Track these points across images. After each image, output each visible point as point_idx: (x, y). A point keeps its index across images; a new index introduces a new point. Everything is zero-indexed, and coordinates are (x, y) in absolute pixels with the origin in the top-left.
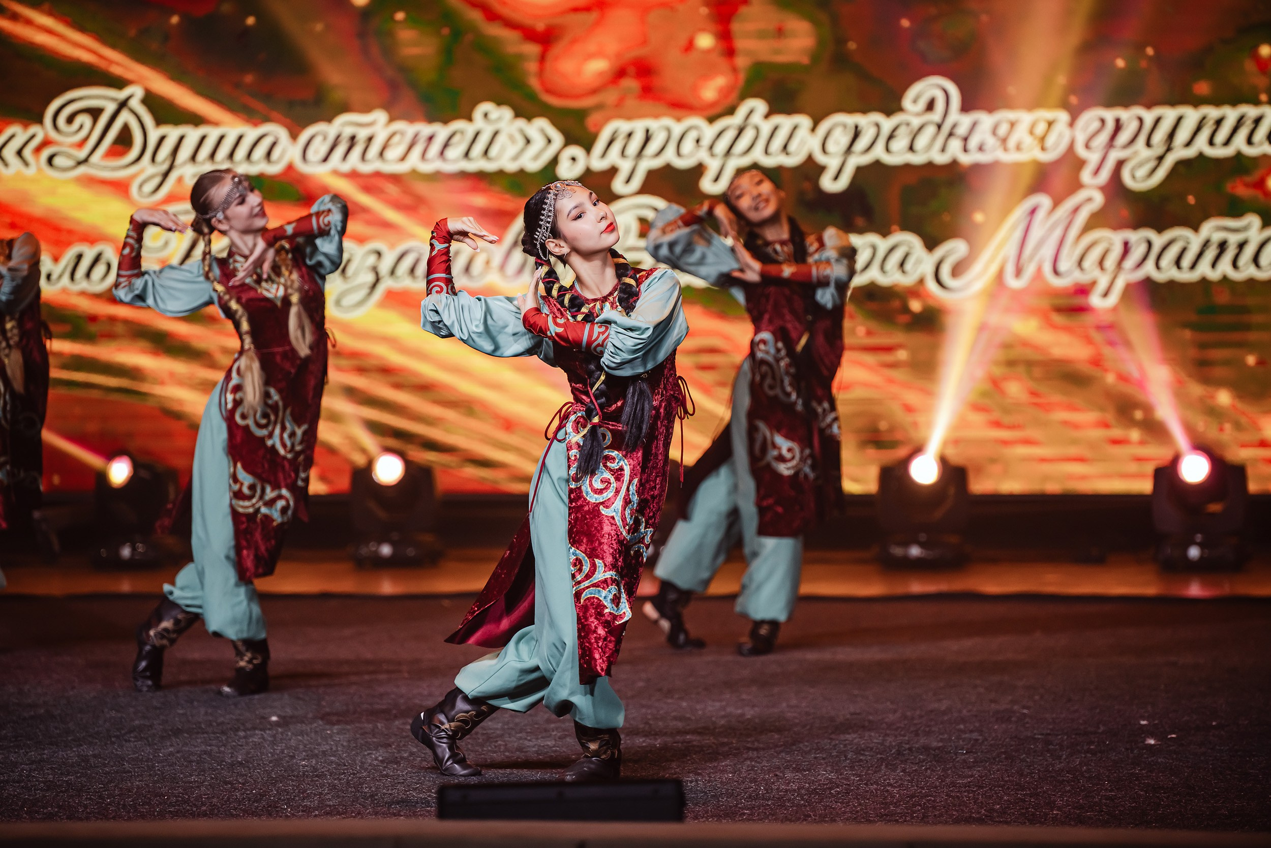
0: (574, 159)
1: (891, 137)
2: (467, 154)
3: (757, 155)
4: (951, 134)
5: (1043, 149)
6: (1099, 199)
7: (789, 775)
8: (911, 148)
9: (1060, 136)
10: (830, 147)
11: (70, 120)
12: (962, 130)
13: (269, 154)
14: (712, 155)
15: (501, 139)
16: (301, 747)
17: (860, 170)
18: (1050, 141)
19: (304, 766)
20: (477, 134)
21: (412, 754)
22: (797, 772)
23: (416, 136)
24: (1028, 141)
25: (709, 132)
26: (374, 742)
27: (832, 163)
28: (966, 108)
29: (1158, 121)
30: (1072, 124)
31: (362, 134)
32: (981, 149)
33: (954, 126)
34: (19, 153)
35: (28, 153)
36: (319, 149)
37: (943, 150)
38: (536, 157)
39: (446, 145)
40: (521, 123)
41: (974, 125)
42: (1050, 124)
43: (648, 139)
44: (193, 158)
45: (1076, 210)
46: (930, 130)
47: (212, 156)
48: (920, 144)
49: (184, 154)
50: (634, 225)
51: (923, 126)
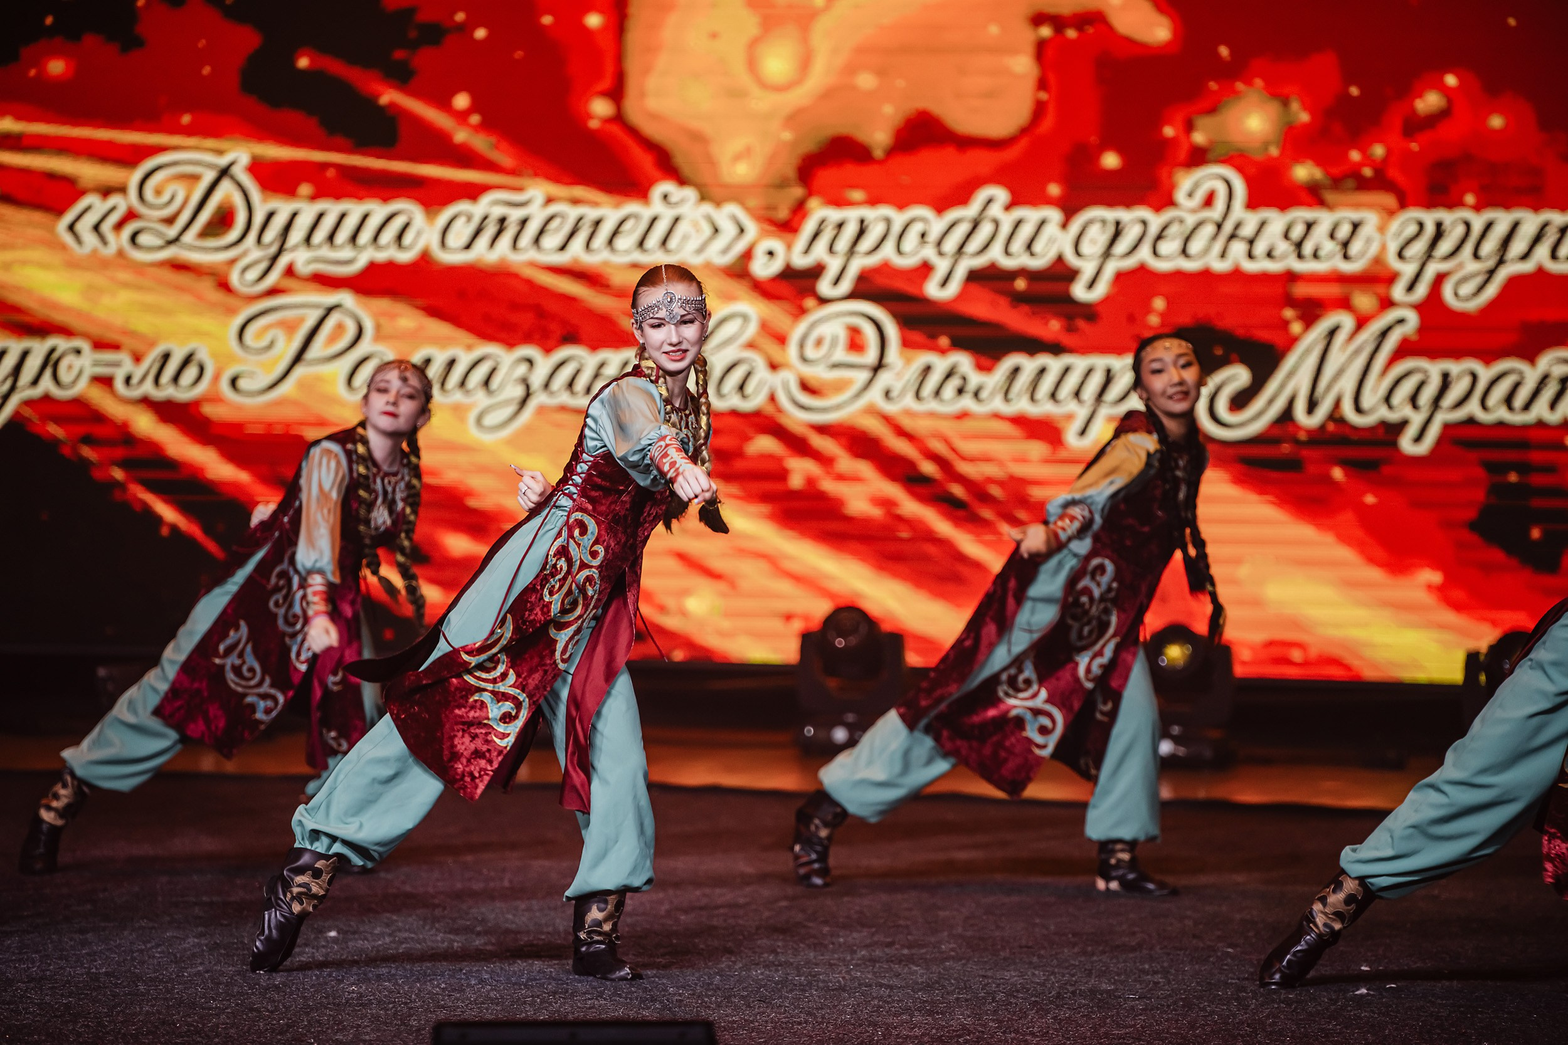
0: (771, 253)
1: (1159, 237)
2: (641, 244)
3: (996, 254)
4: (1233, 237)
5: (1346, 257)
6: (1413, 319)
8: (1184, 252)
9: (1369, 242)
10: (1086, 248)
11: (158, 192)
12: (1248, 231)
13: (400, 237)
14: (941, 254)
15: (682, 228)
17: (1120, 277)
18: (1355, 248)
20: (654, 220)
23: (580, 220)
24: (1329, 247)
25: (937, 225)
27: (1088, 269)
28: (1252, 204)
29: (1489, 226)
30: (1382, 229)
31: (515, 215)
32: (1269, 255)
33: (1238, 226)
34: (96, 228)
35: (106, 227)
36: (460, 233)
37: (1223, 255)
38: (725, 251)
39: (615, 233)
40: (707, 208)
41: (1263, 224)
42: (1356, 226)
43: (861, 232)
44: (308, 239)
45: (1384, 334)
46: (1209, 230)
47: (331, 237)
48: (1195, 247)
49: (297, 235)
50: (843, 336)
51: (1199, 225)
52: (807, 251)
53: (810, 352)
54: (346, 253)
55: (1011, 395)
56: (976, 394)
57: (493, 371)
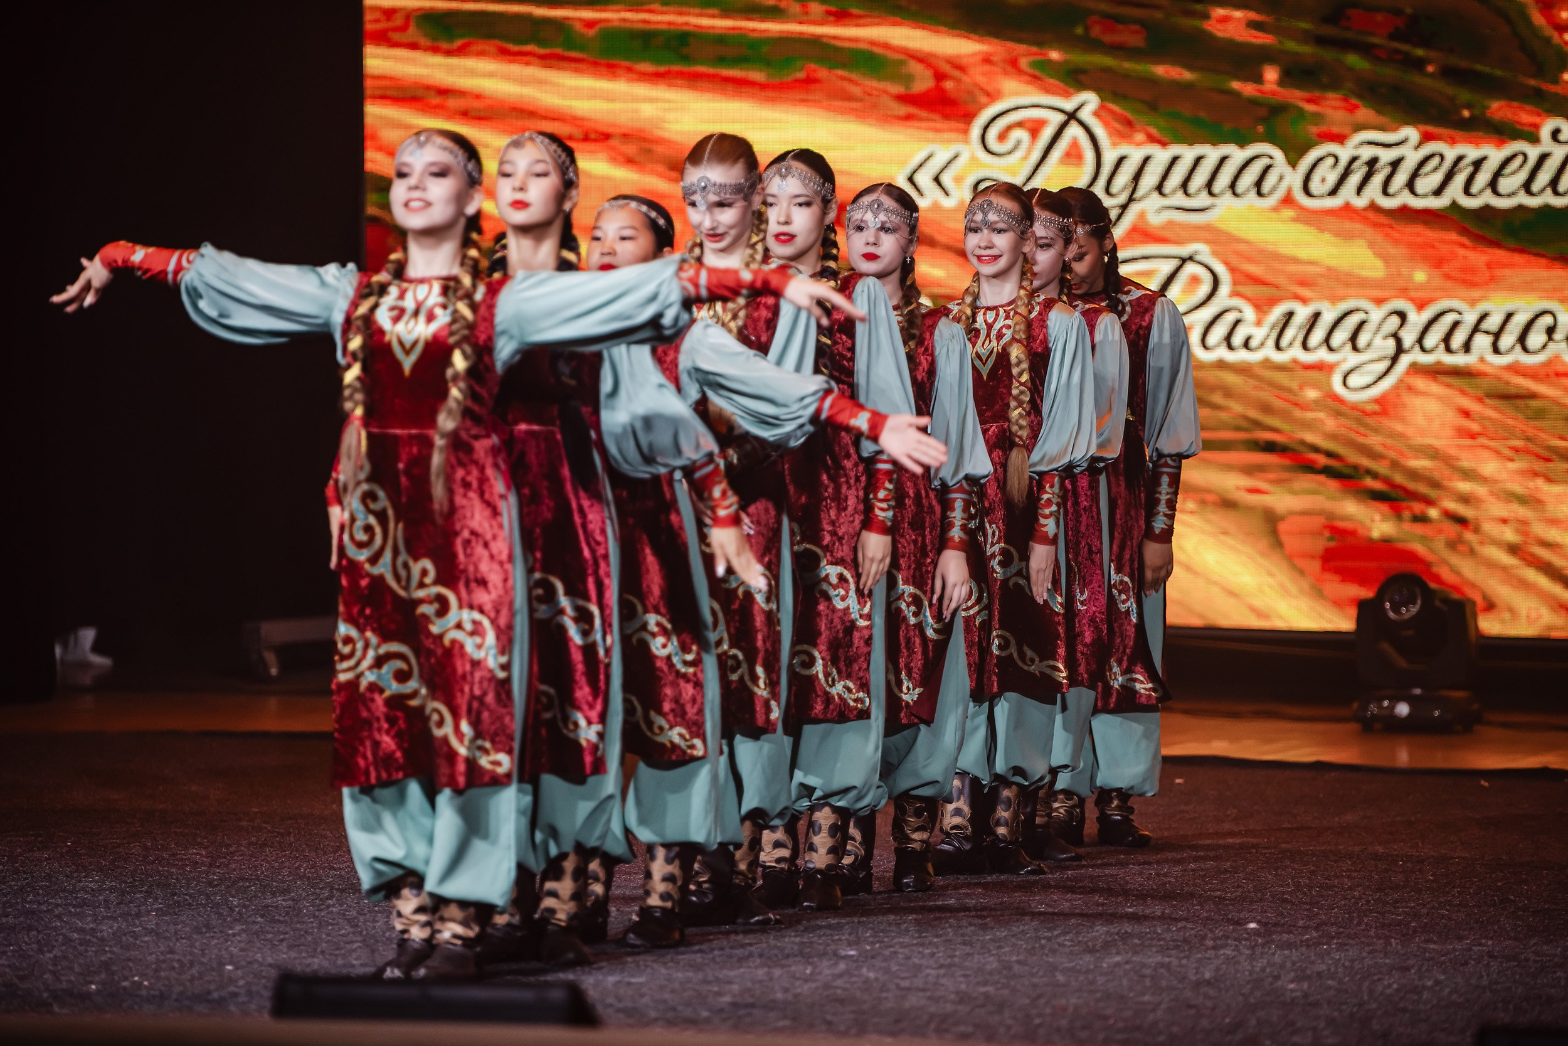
2: (1526, 185)
11: (1002, 136)
13: (1260, 182)
16: (1289, 964)
19: (1292, 991)
20: (1543, 158)
21: (1437, 982)
23: (1460, 159)
26: (1386, 964)
31: (1386, 157)
34: (938, 178)
35: (948, 177)
36: (1327, 175)
39: (1498, 174)
44: (1159, 188)
47: (1185, 185)
49: (1150, 179)
54: (1203, 200)
57: (1362, 324)
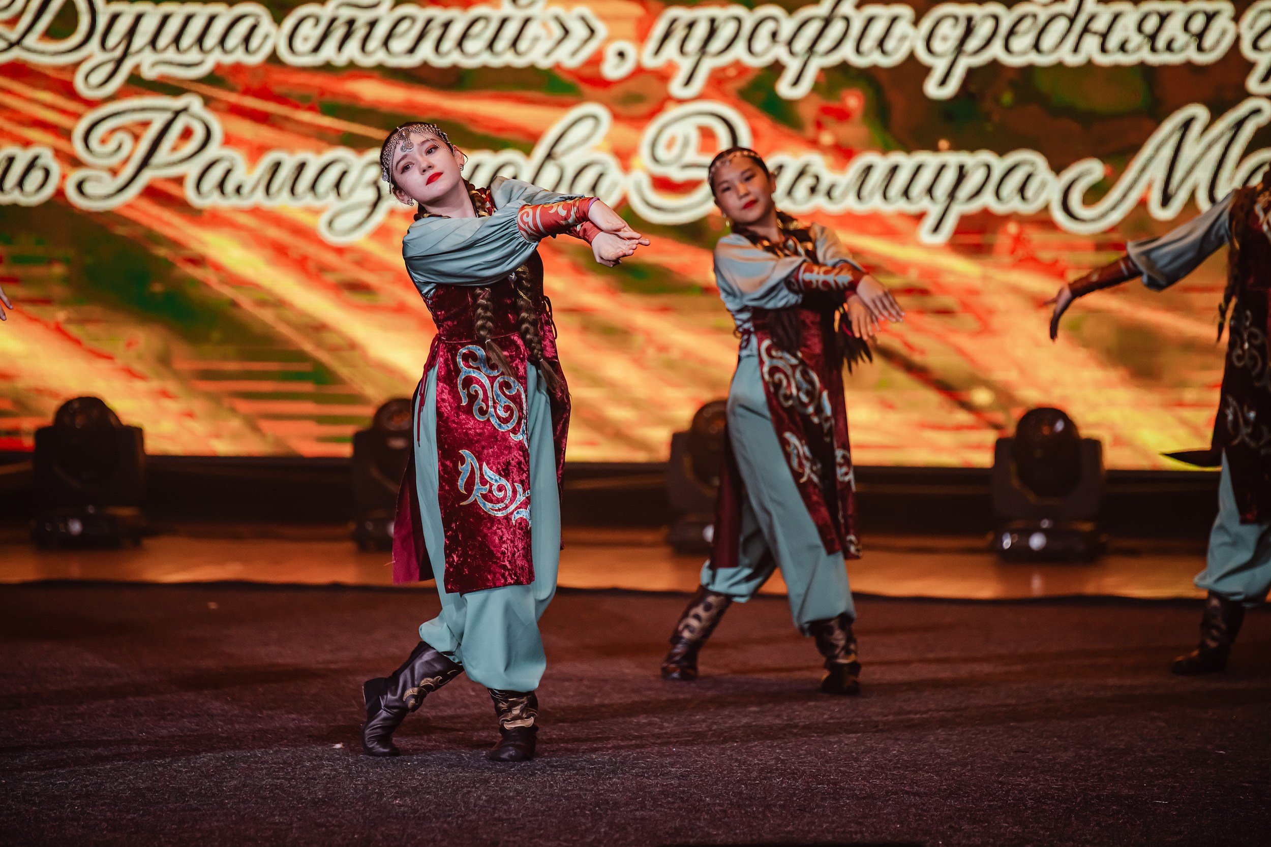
1: (1012, 32)
2: (491, 46)
3: (847, 52)
4: (1086, 30)
5: (1200, 49)
6: (1268, 109)
7: (966, 827)
8: (1036, 47)
9: (1223, 33)
10: (937, 45)
12: (1100, 25)
13: (247, 40)
14: (791, 53)
15: (532, 30)
17: (971, 72)
18: (1208, 41)
20: (504, 21)
22: (974, 823)
23: (429, 21)
24: (1182, 39)
25: (788, 24)
27: (940, 66)
30: (1237, 19)
31: (362, 17)
32: (1123, 48)
33: (1092, 18)
36: (308, 36)
37: (1076, 50)
38: (575, 53)
39: (464, 36)
40: (557, 10)
41: (1116, 17)
42: (1210, 18)
43: (712, 32)
44: (153, 43)
45: (1239, 125)
46: (1061, 25)
47: (177, 40)
48: (1048, 42)
49: (141, 39)
50: (695, 137)
51: (1052, 19)
52: (657, 52)
53: (661, 153)
54: (194, 55)
55: (865, 192)
56: (829, 194)
57: (344, 173)
